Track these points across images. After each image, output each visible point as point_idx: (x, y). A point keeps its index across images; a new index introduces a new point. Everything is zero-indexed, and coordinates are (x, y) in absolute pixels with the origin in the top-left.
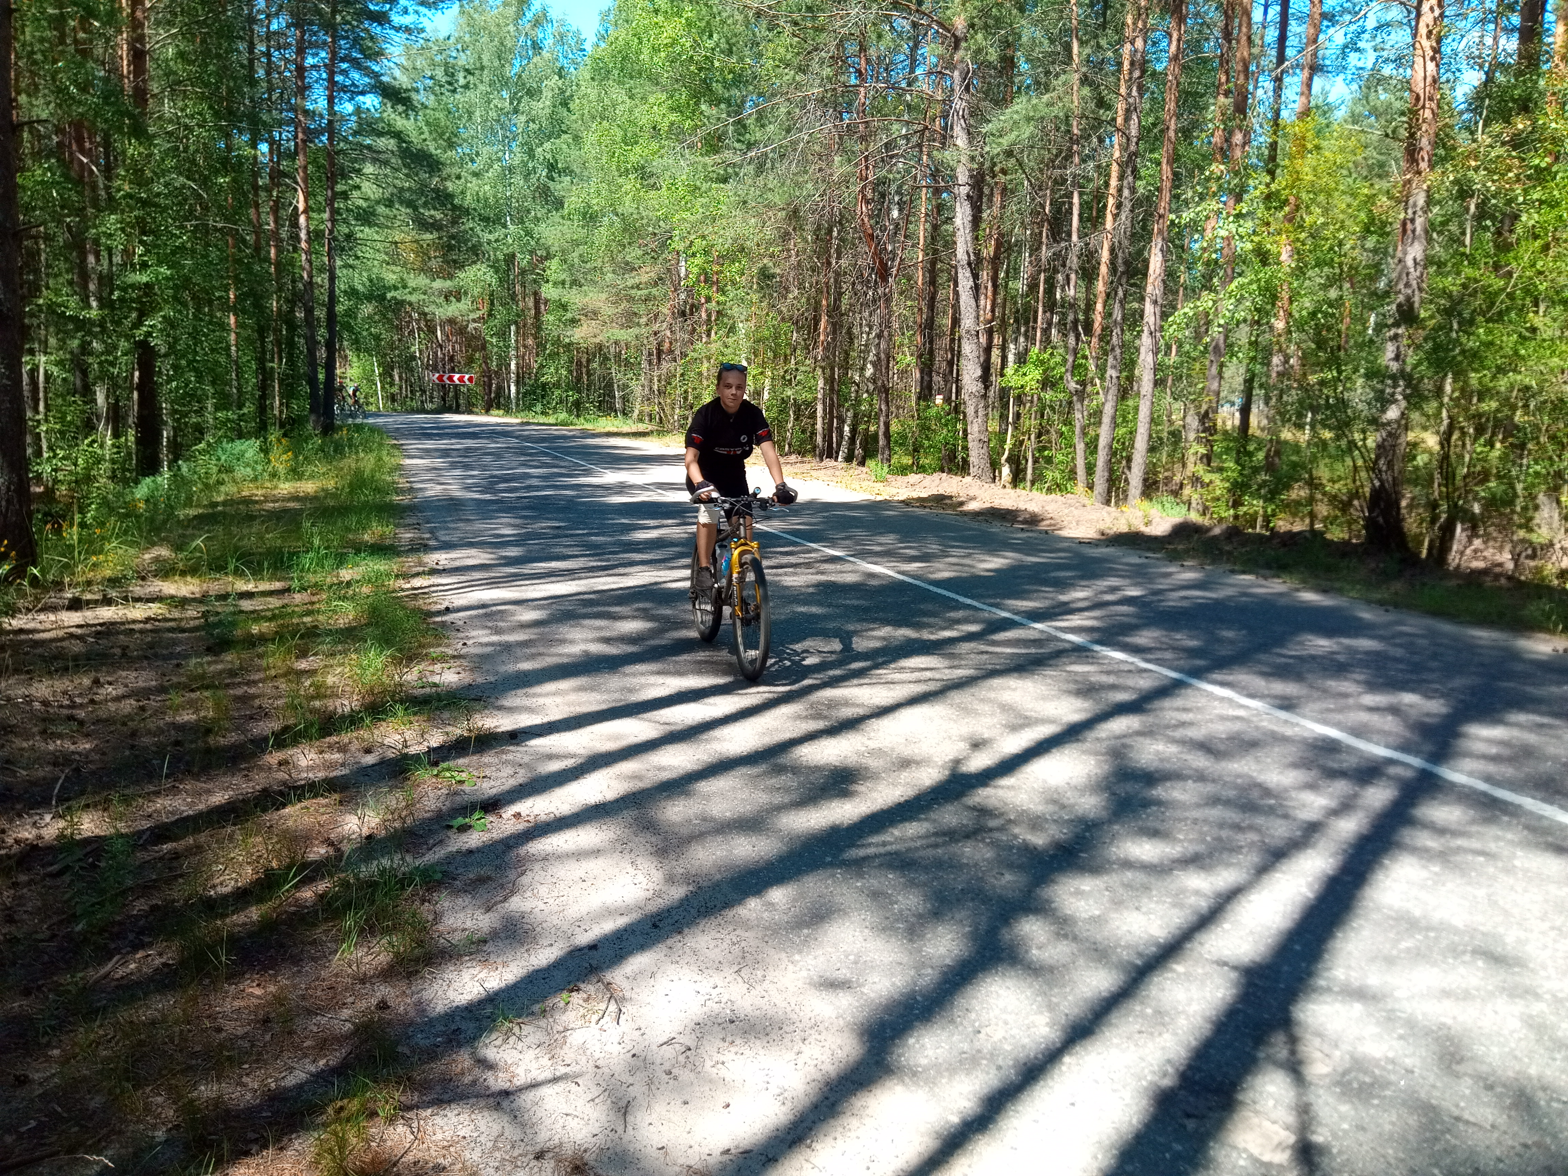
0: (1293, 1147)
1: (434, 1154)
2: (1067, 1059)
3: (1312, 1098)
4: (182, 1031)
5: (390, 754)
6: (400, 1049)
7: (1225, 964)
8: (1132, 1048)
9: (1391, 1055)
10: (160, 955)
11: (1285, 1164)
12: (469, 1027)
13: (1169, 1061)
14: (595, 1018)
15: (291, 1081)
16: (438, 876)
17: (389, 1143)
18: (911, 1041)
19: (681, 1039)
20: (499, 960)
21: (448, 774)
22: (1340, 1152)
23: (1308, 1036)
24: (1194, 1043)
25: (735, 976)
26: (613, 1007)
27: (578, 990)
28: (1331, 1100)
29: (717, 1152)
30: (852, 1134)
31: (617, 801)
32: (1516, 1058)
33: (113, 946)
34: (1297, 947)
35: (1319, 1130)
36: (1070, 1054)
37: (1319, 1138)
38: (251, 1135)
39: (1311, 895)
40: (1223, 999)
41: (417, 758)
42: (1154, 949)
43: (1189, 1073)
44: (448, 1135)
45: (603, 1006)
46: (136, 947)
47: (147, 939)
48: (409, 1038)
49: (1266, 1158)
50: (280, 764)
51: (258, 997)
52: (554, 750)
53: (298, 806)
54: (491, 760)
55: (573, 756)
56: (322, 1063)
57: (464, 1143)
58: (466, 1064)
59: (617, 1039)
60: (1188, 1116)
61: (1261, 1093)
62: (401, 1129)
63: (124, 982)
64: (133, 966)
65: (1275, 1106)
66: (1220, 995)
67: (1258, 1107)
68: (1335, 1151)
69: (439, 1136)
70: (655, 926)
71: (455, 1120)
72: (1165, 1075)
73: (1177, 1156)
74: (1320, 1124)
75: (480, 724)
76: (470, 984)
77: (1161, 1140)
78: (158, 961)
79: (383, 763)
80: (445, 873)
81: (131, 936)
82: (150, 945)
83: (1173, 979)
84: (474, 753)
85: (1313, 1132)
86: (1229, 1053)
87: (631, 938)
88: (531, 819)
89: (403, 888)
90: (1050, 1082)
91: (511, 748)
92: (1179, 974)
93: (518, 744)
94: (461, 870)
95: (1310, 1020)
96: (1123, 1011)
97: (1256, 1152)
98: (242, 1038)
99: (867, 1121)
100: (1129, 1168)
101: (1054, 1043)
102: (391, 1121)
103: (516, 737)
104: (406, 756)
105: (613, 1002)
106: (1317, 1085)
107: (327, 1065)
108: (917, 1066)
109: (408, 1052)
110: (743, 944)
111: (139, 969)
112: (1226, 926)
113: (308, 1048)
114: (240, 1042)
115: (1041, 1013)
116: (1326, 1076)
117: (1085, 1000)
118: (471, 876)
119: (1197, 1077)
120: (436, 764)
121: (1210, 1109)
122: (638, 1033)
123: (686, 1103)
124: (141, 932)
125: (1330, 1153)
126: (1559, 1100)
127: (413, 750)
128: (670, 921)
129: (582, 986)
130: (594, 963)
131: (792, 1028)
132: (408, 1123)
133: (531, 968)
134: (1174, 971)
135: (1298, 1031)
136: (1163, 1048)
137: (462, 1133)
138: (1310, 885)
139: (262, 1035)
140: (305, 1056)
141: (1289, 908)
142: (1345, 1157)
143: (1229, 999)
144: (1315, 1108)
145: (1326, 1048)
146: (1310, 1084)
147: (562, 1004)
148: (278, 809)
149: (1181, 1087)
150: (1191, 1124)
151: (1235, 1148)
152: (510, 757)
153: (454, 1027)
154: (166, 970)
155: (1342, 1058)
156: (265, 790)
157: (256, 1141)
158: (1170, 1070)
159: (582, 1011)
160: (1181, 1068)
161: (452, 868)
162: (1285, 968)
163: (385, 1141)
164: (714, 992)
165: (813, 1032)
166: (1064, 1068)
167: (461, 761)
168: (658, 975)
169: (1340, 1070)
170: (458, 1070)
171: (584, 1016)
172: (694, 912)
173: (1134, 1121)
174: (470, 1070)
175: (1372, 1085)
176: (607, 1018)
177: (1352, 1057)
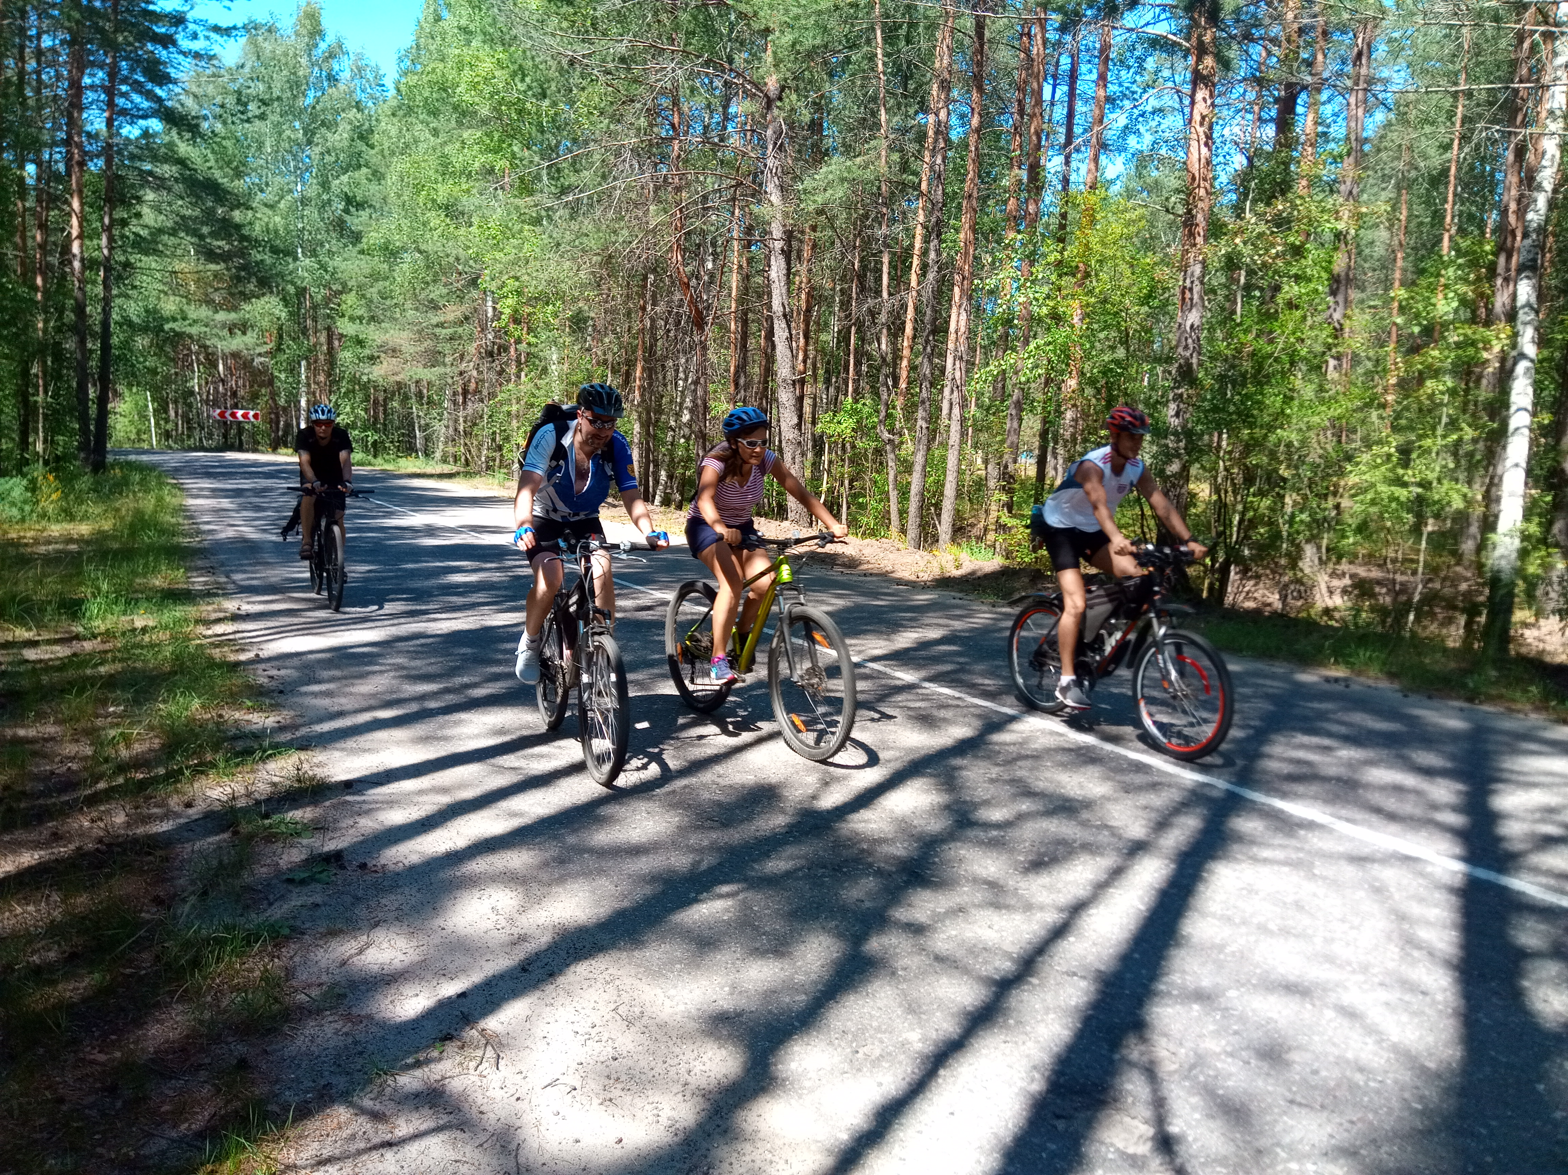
0: (1153, 1139)
2: (942, 1072)
3: (1165, 1093)
4: (20, 1105)
5: (214, 808)
8: (1001, 1057)
9: (1229, 1049)
11: (1148, 1153)
12: (341, 1082)
13: (1035, 1067)
14: (473, 1064)
15: (150, 1150)
16: (286, 931)
19: (563, 1079)
20: (363, 1013)
21: (281, 827)
22: (1195, 1140)
23: (1155, 1037)
24: (1057, 1050)
25: (613, 1014)
26: (490, 1053)
27: (452, 1039)
28: (1182, 1094)
31: (469, 847)
34: (1137, 956)
35: (1177, 1121)
36: (944, 1067)
37: (1174, 1128)
39: (1146, 909)
40: (1076, 1007)
41: (246, 810)
42: (1008, 965)
43: (1056, 1078)
45: (479, 1053)
49: (1131, 1150)
50: (94, 820)
51: (102, 1064)
54: (328, 810)
58: (343, 1119)
59: (499, 1084)
60: (1058, 1117)
61: (1121, 1092)
65: (1133, 1103)
66: (1073, 1004)
67: (1118, 1104)
68: (1190, 1139)
70: (524, 969)
72: (1033, 1080)
73: (1053, 1155)
74: (1174, 1115)
76: (335, 1038)
77: (1035, 1140)
79: (207, 816)
80: (293, 929)
83: (1029, 991)
84: (307, 804)
85: (1170, 1124)
86: (1088, 1056)
87: (501, 983)
88: (379, 869)
89: (249, 944)
90: (929, 1095)
91: (349, 798)
92: (1034, 986)
93: (354, 794)
94: (307, 925)
95: (1156, 1022)
97: (1120, 1145)
98: (90, 1107)
100: (1011, 1169)
103: (355, 786)
104: (234, 809)
105: (489, 1048)
106: (1168, 1081)
107: (189, 1129)
109: (278, 1111)
110: (617, 982)
112: (1072, 939)
113: (167, 1113)
114: (88, 1112)
115: (913, 1030)
116: (1175, 1071)
118: (321, 929)
119: (1062, 1080)
120: (267, 817)
121: (1076, 1109)
122: (520, 1076)
123: (577, 1141)
125: (1186, 1141)
126: (1375, 1080)
127: (241, 803)
128: (540, 964)
129: (455, 1034)
130: (465, 1010)
131: (676, 1061)
134: (1030, 983)
135: (1149, 1032)
136: (1028, 1056)
138: (1141, 898)
139: (112, 1103)
140: (165, 1122)
141: (1125, 921)
142: (1199, 1144)
144: (1171, 1101)
145: (1172, 1047)
146: (1164, 1080)
147: (436, 1054)
149: (1050, 1091)
150: (1061, 1125)
151: (1102, 1143)
152: (348, 807)
153: (323, 1082)
155: (1187, 1055)
156: (78, 849)
158: (1037, 1076)
159: (458, 1059)
160: (1047, 1074)
161: (298, 923)
162: (1128, 975)
164: (593, 1032)
165: (697, 1063)
166: (940, 1081)
167: (294, 813)
168: (533, 1019)
169: (1186, 1066)
170: (335, 1125)
171: (461, 1064)
172: (563, 954)
173: (1010, 1126)
174: (347, 1123)
175: (1216, 1077)
176: (485, 1065)
177: (1196, 1053)
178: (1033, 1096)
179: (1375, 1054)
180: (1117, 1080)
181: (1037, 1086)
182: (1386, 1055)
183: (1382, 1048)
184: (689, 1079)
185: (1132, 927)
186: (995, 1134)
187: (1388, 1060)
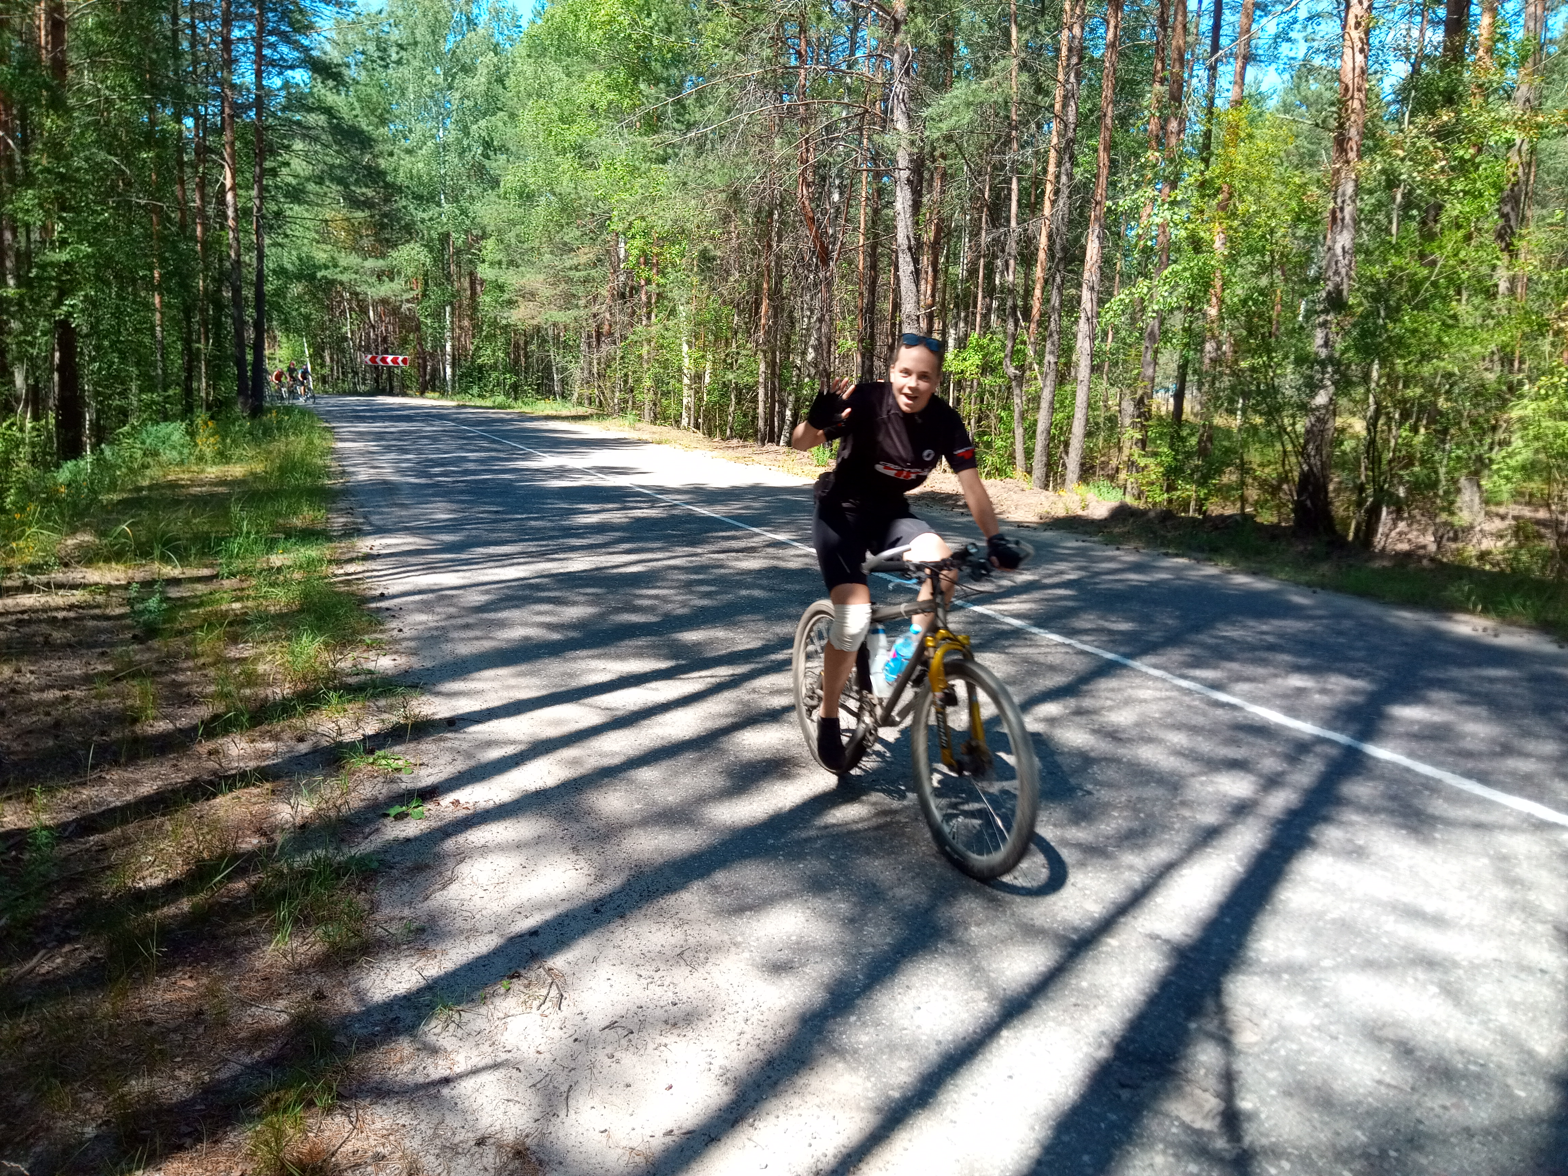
0: (1219, 1113)
1: (373, 1143)
2: (1005, 1033)
3: (1239, 1066)
4: (111, 1026)
5: (324, 743)
6: (337, 1039)
7: (1158, 937)
8: (1069, 1021)
9: (1317, 1022)
10: (88, 948)
11: (1216, 1130)
12: (408, 1016)
13: (1104, 1033)
14: (536, 1003)
15: (224, 1074)
16: (375, 865)
17: (327, 1133)
18: (853, 1019)
19: (623, 1022)
20: (438, 948)
21: (384, 762)
22: (1268, 1118)
23: (1238, 1007)
24: (1128, 1015)
25: (677, 959)
26: (554, 992)
27: (519, 977)
28: (1258, 1068)
29: (659, 1134)
30: (795, 1112)
31: (558, 787)
32: (1434, 1022)
33: (38, 940)
34: (1228, 920)
35: (1248, 1096)
36: (1008, 1028)
37: (1246, 1104)
38: (185, 1129)
39: (1240, 869)
40: (1156, 971)
41: (352, 745)
42: (1089, 923)
43: (1124, 1044)
44: (387, 1123)
45: (544, 992)
46: (61, 943)
47: (73, 933)
48: (346, 1027)
49: (1198, 1125)
50: (210, 753)
51: (190, 989)
52: (493, 737)
53: (230, 796)
54: (429, 747)
55: (513, 742)
56: (257, 1054)
57: (404, 1131)
58: (406, 1053)
59: (559, 1024)
60: (1123, 1086)
61: (1193, 1062)
62: (339, 1119)
63: (51, 976)
64: (59, 960)
65: (1206, 1075)
66: (1153, 967)
67: (1189, 1076)
68: (1263, 1116)
69: (378, 1125)
70: (597, 911)
71: (394, 1108)
72: (1100, 1046)
73: (1112, 1126)
74: (1246, 1091)
75: (417, 711)
76: (408, 972)
77: (1096, 1110)
78: (85, 955)
79: (316, 751)
80: (382, 862)
81: (57, 930)
82: (76, 939)
83: (1107, 953)
84: (410, 741)
85: (1243, 1099)
86: (1162, 1024)
87: (573, 924)
88: (470, 806)
89: (338, 878)
90: (988, 1056)
91: (449, 735)
92: (1113, 948)
93: (456, 731)
94: (398, 859)
95: (1240, 991)
96: (1059, 985)
97: (1187, 1118)
98: (175, 1030)
99: (809, 1098)
100: (1066, 1138)
101: (992, 1017)
102: (329, 1111)
103: (454, 723)
104: (340, 744)
105: (554, 987)
106: (1246, 1054)
107: (262, 1056)
108: (858, 1043)
109: (345, 1042)
110: (686, 927)
111: (66, 963)
112: (1159, 900)
113: (242, 1040)
114: (172, 1035)
115: (980, 988)
116: (1256, 1044)
117: (1023, 975)
118: (409, 864)
119: (1131, 1048)
120: (371, 752)
121: (1143, 1079)
122: (581, 1017)
123: (628, 1086)
124: (67, 926)
125: (1258, 1118)
126: (1476, 1063)
127: (347, 738)
128: (612, 905)
129: (523, 972)
130: (535, 949)
131: (735, 1009)
132: (346, 1112)
133: (471, 956)
134: (1109, 945)
135: (1227, 1001)
136: (1098, 1021)
137: (401, 1122)
138: (1239, 860)
139: (195, 1028)
140: (240, 1048)
141: (1220, 882)
142: (1272, 1122)
143: (1162, 972)
144: (1245, 1075)
145: (1255, 1018)
146: (1240, 1052)
147: (502, 991)
148: (208, 799)
149: (1116, 1058)
150: (1125, 1094)
151: (1167, 1115)
152: (449, 744)
153: (392, 1016)
154: (94, 964)
155: (1270, 1027)
156: (194, 780)
157: (189, 1135)
158: (1105, 1041)
159: (523, 997)
160: (1116, 1040)
161: (388, 857)
162: (1217, 941)
163: (323, 1131)
164: (657, 976)
165: (755, 1012)
166: (1002, 1042)
167: (397, 749)
168: (600, 960)
169: (1268, 1038)
170: (397, 1059)
171: (525, 1002)
172: (636, 897)
173: (1071, 1092)
174: (409, 1058)
175: (1299, 1052)
176: (548, 1004)
177: (1280, 1025)
178: (1098, 1062)
179: (1479, 1035)
180: (1190, 1051)
181: (1103, 1054)
182: (1491, 1036)
183: (1489, 1029)
184: (746, 1028)
185: (1227, 890)
186: (1053, 1100)
187: (1494, 1042)
